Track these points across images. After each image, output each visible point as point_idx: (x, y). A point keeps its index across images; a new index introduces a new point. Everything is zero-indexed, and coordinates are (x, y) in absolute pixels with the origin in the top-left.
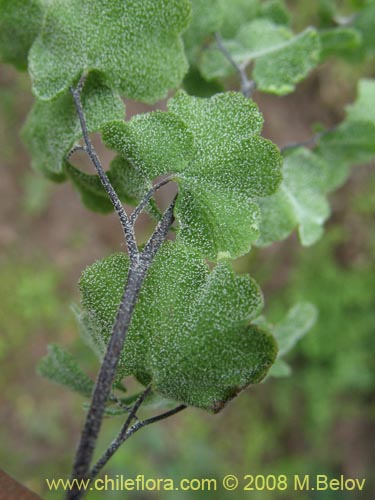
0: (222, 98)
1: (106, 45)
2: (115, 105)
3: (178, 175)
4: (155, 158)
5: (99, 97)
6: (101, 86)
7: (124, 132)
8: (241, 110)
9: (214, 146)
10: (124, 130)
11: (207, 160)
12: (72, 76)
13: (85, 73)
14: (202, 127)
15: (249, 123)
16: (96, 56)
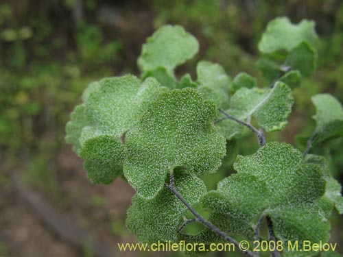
0: (264, 149)
1: (176, 148)
2: (196, 184)
3: (266, 211)
4: (247, 206)
5: (184, 182)
6: (181, 175)
7: (218, 197)
8: (282, 152)
9: (279, 182)
10: (217, 196)
11: (279, 193)
12: (163, 177)
13: (171, 171)
14: (263, 173)
15: (292, 158)
16: (173, 158)
